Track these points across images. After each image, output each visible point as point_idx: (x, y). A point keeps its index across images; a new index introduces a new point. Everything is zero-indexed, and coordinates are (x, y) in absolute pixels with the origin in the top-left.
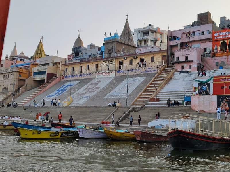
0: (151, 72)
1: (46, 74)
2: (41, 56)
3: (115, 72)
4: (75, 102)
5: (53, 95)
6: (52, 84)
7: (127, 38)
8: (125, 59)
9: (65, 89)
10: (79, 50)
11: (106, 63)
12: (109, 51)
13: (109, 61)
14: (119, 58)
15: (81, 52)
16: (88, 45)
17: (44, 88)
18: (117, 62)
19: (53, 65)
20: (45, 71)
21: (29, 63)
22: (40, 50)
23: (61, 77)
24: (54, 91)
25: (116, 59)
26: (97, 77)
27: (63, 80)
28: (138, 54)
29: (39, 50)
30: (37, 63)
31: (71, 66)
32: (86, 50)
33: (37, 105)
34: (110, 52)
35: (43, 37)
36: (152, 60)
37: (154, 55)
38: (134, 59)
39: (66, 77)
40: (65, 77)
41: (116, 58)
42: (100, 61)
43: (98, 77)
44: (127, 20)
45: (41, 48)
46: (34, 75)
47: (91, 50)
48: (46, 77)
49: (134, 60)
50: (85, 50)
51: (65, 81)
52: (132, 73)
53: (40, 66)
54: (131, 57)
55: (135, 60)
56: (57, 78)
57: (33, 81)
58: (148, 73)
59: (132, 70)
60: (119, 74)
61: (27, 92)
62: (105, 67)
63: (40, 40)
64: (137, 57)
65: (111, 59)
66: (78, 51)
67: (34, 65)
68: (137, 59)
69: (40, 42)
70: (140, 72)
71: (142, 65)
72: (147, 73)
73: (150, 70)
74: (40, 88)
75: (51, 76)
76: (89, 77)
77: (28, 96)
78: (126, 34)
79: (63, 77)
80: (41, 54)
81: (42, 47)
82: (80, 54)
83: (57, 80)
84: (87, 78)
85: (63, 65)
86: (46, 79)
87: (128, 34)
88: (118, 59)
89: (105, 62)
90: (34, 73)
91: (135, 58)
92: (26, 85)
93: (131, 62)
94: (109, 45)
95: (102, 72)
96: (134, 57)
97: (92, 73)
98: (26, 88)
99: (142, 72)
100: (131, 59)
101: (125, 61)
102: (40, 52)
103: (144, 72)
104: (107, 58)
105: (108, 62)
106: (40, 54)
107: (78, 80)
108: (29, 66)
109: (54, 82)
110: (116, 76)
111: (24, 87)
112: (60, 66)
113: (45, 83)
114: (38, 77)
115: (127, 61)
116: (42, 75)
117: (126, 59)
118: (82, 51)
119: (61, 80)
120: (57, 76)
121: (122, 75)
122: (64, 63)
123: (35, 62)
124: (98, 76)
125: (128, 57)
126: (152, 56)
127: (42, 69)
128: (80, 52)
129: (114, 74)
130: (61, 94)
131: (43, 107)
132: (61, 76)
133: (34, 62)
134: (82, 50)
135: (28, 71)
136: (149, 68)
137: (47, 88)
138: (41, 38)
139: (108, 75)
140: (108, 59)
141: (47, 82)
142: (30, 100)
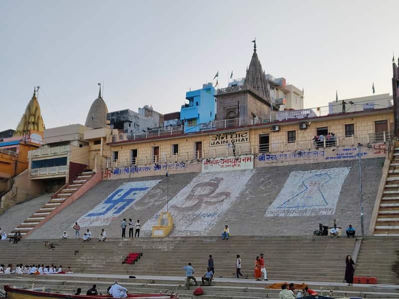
0: (351, 159)
1: (68, 164)
2: (36, 128)
3: (254, 158)
4: (183, 228)
5: (100, 212)
6: (85, 188)
7: (261, 88)
8: (277, 129)
9: (128, 197)
10: (124, 117)
11: (225, 139)
12: (228, 114)
13: (231, 134)
14: (260, 129)
15: (130, 122)
16: (139, 109)
17: (69, 196)
18: (253, 136)
19: (81, 146)
20: (66, 158)
21: (16, 141)
22: (34, 115)
23: (102, 173)
24: (98, 203)
25: (251, 130)
26: (203, 171)
27: (109, 178)
28: (310, 118)
29: (30, 115)
30: (32, 141)
31: (128, 147)
32: (138, 118)
33: (88, 236)
34: (232, 115)
35: (38, 87)
36: (349, 130)
37: (353, 119)
38: (301, 129)
39: (117, 172)
40: (114, 171)
41: (250, 128)
42: (209, 135)
43: (207, 171)
44: (255, 50)
45: (36, 110)
46: (33, 167)
47: (146, 118)
48: (67, 171)
49: (299, 131)
50: (135, 117)
51: (117, 181)
52: (301, 161)
53: (46, 147)
54: (291, 125)
55: (303, 131)
56: (95, 173)
57: (30, 181)
58: (346, 159)
59: (300, 154)
60: (263, 162)
61: (19, 206)
62: (223, 148)
63: (33, 93)
64: (307, 126)
65: (238, 130)
66: (122, 119)
67: (28, 145)
68: (308, 130)
69: (34, 98)
70: (321, 159)
71: (326, 142)
72: (342, 159)
73: (350, 154)
74: (56, 197)
75: (78, 170)
76: (181, 170)
77: (30, 216)
78: (257, 79)
79: (108, 172)
80: (37, 124)
81: (37, 108)
82: (126, 125)
83: (95, 179)
84: (175, 173)
85: (108, 144)
86: (67, 176)
87: (261, 79)
88: (255, 129)
89: (223, 138)
90: (34, 162)
91: (304, 126)
92: (14, 189)
93: (291, 137)
94: (229, 99)
95: (216, 159)
96: (301, 125)
97: (189, 162)
98: (14, 197)
99: (327, 158)
100: (291, 129)
101: (276, 134)
102: (33, 120)
103: (332, 158)
104: (227, 128)
105: (229, 136)
106: (34, 123)
107: (153, 178)
108: (14, 149)
109: (88, 182)
110: (258, 169)
111: (9, 194)
112: (100, 146)
113: (65, 185)
114: (46, 173)
115: (280, 133)
116: (57, 167)
117: (278, 131)
118: (130, 120)
119: (105, 179)
120: (95, 170)
121: (274, 165)
122: (109, 140)
123: (29, 140)
124: (206, 168)
125: (283, 126)
126: (349, 122)
127: (55, 154)
128: (126, 121)
129: (252, 162)
130: (123, 211)
131: (106, 240)
132: (102, 169)
133: (26, 140)
134: (130, 117)
135: (14, 159)
136: (347, 150)
137: (76, 196)
138: (36, 90)
139: (234, 166)
140: (230, 131)
141: (71, 182)
142: (41, 225)
